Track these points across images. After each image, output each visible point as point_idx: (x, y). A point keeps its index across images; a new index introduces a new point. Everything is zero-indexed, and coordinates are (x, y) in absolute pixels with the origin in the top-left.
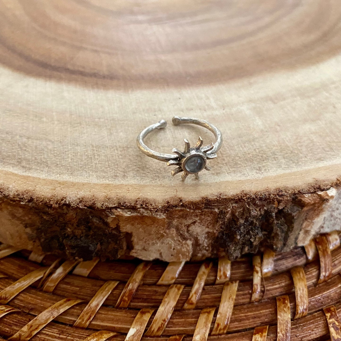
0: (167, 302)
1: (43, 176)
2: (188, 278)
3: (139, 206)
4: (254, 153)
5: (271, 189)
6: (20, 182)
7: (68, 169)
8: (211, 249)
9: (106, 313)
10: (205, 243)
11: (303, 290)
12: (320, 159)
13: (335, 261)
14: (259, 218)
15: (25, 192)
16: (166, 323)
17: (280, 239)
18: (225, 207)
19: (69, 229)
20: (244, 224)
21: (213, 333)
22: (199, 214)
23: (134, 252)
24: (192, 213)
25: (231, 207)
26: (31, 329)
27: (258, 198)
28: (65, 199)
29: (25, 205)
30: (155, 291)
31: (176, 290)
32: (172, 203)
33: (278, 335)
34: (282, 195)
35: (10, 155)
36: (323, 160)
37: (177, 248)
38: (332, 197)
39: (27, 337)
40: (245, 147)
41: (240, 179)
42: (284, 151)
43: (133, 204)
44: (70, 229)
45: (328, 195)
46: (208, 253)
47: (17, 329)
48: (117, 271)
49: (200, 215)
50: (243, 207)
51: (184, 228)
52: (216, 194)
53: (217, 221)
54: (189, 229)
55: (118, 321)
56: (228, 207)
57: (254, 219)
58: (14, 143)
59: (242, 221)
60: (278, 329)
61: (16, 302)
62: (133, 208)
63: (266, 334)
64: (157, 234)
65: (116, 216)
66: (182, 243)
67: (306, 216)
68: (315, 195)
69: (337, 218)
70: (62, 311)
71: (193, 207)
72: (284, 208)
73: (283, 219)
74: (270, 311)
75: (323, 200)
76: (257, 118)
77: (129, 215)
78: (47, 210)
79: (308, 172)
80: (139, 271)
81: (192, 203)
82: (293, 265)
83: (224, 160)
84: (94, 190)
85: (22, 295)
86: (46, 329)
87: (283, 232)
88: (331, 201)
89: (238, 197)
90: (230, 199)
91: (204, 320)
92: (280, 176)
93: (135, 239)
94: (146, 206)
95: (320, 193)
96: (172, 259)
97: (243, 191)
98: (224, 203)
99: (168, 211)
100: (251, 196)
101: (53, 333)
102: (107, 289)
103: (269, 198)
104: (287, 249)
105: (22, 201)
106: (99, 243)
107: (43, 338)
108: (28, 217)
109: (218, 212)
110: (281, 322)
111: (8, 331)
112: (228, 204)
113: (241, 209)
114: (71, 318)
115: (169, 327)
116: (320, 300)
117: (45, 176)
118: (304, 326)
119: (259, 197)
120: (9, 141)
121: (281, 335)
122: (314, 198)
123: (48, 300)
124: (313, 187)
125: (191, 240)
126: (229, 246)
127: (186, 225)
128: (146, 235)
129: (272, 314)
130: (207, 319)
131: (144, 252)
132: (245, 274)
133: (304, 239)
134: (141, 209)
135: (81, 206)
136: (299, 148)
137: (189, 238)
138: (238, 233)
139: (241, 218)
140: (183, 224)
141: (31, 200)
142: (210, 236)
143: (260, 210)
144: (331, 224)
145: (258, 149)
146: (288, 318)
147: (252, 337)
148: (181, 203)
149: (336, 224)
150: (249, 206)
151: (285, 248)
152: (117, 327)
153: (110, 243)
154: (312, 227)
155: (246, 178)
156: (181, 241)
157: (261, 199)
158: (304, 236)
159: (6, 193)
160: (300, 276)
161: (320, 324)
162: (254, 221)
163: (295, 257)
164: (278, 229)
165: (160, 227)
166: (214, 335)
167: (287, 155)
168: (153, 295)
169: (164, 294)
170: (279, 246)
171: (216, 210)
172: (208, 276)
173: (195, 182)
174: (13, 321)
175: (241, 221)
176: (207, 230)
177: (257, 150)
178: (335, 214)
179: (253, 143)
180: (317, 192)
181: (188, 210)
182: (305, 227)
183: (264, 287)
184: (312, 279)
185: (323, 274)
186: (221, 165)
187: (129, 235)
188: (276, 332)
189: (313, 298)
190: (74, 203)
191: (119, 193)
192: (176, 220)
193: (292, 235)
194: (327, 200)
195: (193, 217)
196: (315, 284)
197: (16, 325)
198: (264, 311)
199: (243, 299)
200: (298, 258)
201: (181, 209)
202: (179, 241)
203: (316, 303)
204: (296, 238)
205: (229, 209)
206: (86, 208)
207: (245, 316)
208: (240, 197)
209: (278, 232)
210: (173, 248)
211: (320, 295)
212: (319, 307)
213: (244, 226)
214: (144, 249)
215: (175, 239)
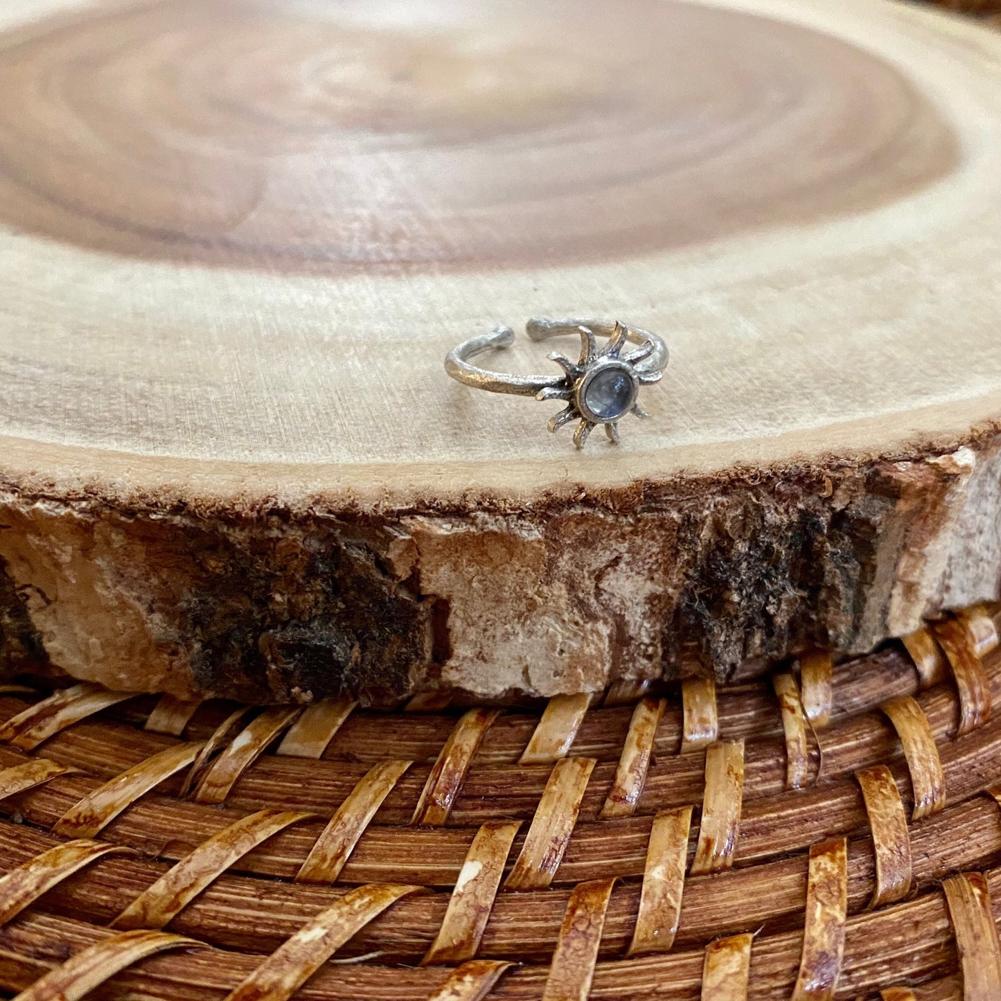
0: (557, 796)
1: (204, 455)
2: (604, 742)
3: (472, 506)
4: (750, 387)
5: (809, 455)
6: (142, 471)
7: (270, 438)
8: (660, 651)
9: (388, 836)
10: (643, 633)
11: (923, 743)
12: (919, 392)
13: (993, 676)
14: (786, 536)
15: (161, 489)
16: (563, 848)
17: (845, 607)
18: (696, 506)
19: (278, 598)
20: (748, 554)
21: (697, 867)
22: (629, 529)
23: (452, 668)
24: (612, 526)
25: (712, 506)
26: (178, 889)
27: (779, 474)
28: (274, 500)
29: (164, 521)
30: (519, 775)
31: (578, 767)
32: (557, 494)
33: (879, 852)
34: (840, 467)
35: (106, 417)
36: (927, 394)
37: (570, 646)
38: (966, 469)
39: (168, 910)
40: (723, 375)
41: (724, 439)
42: (826, 379)
43: (456, 502)
44: (282, 595)
45: (955, 465)
46: (654, 667)
47: (134, 893)
48: (405, 737)
49: (632, 532)
50: (741, 504)
51: (587, 582)
52: (671, 471)
53: (677, 554)
54: (601, 586)
55: (423, 855)
56: (703, 504)
57: (774, 540)
58: (114, 393)
59: (742, 547)
60: (875, 837)
61: (122, 829)
62: (457, 512)
63: (845, 853)
64: (519, 598)
65: (413, 534)
66: (582, 629)
67: (905, 536)
68: (922, 466)
69: (982, 560)
70: (261, 836)
71: (614, 507)
72: (847, 508)
73: (846, 538)
74: (844, 802)
75: (946, 479)
76: (741, 319)
77: (446, 533)
78: (225, 530)
79: (895, 417)
80: (466, 728)
81: (612, 494)
82: (883, 695)
83: (675, 403)
84: (347, 476)
85: (140, 809)
86: (219, 888)
87: (849, 583)
88: (964, 481)
89: (728, 474)
90: (709, 481)
91: (667, 831)
92: (827, 429)
93: (456, 623)
94: (491, 504)
95: (932, 460)
96: (557, 686)
97: (738, 462)
98: (691, 493)
99: (548, 518)
100: (761, 472)
101: (239, 894)
102: (382, 777)
103: (808, 475)
104: (864, 645)
105: (155, 513)
106: (357, 645)
107: (212, 911)
108: (159, 577)
109: (679, 521)
110: (880, 819)
111: (106, 901)
112: (702, 496)
113: (737, 510)
114: (286, 860)
115: (571, 861)
116: (974, 767)
117: (211, 455)
118: (943, 828)
119: (783, 473)
120: (99, 390)
121: (887, 852)
122: (921, 474)
123: (217, 817)
124: (914, 446)
125: (606, 622)
126: (711, 630)
127: (594, 571)
128: (488, 604)
129: (849, 809)
130: (676, 829)
131: (481, 667)
132: (758, 724)
133: (905, 612)
134: (479, 513)
135: (320, 511)
136: (862, 372)
137: (601, 615)
138: (733, 584)
139: (740, 537)
140: (586, 568)
141: (180, 507)
142: (656, 610)
143: (787, 511)
144: (968, 579)
145: (758, 379)
146: (898, 809)
147: (807, 865)
148: (583, 495)
149: (981, 579)
150: (758, 499)
151: (859, 640)
152: (424, 872)
153: (385, 642)
154: (922, 574)
155: (740, 437)
156: (581, 622)
157: (787, 479)
158: (903, 604)
159: (110, 495)
160: (909, 711)
161: (984, 822)
162: (775, 546)
163: (888, 674)
164: (838, 571)
165: (526, 572)
166: (699, 873)
167: (834, 387)
168: (513, 784)
169: (544, 781)
170: (843, 629)
171: (675, 515)
172: (659, 733)
173: (610, 450)
174: (119, 875)
175: (740, 545)
176: (649, 587)
177: (756, 382)
178: (976, 545)
179: (742, 368)
180: (927, 460)
181: (602, 516)
182: (905, 574)
183: (817, 748)
184: (942, 722)
185: (968, 708)
186: (671, 415)
187: (441, 608)
188: (871, 849)
189: (953, 763)
190: (299, 505)
191: (417, 480)
192: (566, 557)
193: (873, 595)
194: (954, 477)
195: (612, 542)
196: (953, 737)
197: (129, 885)
198: (829, 802)
199: (764, 781)
200: (893, 677)
201: (582, 514)
202: (577, 623)
203: (964, 776)
204: (885, 612)
205: (706, 512)
206: (332, 516)
207: (779, 818)
208: (732, 474)
209: (837, 582)
210: (558, 650)
211: (971, 755)
212: (973, 788)
213: (749, 563)
214: (481, 657)
215: (566, 617)
